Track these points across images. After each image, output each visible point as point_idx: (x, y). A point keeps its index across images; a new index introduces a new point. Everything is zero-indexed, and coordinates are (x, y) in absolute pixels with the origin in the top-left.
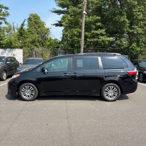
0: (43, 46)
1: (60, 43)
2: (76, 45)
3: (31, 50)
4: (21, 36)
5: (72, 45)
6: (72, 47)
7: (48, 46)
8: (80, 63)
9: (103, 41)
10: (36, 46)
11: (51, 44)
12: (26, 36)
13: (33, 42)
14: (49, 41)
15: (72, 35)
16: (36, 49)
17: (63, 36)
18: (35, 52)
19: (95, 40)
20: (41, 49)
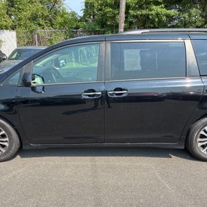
0: (52, 25)
1: (81, 21)
2: (109, 23)
3: (31, 32)
4: (13, 7)
5: (103, 24)
6: (103, 27)
7: (61, 24)
8: (132, 59)
9: (157, 14)
10: (40, 25)
11: (65, 22)
12: (21, 7)
13: (34, 18)
14: (62, 16)
15: (101, 5)
16: (39, 30)
17: (86, 6)
18: (38, 36)
19: (144, 12)
20: (48, 30)
